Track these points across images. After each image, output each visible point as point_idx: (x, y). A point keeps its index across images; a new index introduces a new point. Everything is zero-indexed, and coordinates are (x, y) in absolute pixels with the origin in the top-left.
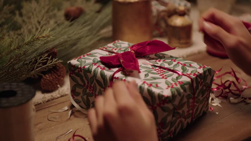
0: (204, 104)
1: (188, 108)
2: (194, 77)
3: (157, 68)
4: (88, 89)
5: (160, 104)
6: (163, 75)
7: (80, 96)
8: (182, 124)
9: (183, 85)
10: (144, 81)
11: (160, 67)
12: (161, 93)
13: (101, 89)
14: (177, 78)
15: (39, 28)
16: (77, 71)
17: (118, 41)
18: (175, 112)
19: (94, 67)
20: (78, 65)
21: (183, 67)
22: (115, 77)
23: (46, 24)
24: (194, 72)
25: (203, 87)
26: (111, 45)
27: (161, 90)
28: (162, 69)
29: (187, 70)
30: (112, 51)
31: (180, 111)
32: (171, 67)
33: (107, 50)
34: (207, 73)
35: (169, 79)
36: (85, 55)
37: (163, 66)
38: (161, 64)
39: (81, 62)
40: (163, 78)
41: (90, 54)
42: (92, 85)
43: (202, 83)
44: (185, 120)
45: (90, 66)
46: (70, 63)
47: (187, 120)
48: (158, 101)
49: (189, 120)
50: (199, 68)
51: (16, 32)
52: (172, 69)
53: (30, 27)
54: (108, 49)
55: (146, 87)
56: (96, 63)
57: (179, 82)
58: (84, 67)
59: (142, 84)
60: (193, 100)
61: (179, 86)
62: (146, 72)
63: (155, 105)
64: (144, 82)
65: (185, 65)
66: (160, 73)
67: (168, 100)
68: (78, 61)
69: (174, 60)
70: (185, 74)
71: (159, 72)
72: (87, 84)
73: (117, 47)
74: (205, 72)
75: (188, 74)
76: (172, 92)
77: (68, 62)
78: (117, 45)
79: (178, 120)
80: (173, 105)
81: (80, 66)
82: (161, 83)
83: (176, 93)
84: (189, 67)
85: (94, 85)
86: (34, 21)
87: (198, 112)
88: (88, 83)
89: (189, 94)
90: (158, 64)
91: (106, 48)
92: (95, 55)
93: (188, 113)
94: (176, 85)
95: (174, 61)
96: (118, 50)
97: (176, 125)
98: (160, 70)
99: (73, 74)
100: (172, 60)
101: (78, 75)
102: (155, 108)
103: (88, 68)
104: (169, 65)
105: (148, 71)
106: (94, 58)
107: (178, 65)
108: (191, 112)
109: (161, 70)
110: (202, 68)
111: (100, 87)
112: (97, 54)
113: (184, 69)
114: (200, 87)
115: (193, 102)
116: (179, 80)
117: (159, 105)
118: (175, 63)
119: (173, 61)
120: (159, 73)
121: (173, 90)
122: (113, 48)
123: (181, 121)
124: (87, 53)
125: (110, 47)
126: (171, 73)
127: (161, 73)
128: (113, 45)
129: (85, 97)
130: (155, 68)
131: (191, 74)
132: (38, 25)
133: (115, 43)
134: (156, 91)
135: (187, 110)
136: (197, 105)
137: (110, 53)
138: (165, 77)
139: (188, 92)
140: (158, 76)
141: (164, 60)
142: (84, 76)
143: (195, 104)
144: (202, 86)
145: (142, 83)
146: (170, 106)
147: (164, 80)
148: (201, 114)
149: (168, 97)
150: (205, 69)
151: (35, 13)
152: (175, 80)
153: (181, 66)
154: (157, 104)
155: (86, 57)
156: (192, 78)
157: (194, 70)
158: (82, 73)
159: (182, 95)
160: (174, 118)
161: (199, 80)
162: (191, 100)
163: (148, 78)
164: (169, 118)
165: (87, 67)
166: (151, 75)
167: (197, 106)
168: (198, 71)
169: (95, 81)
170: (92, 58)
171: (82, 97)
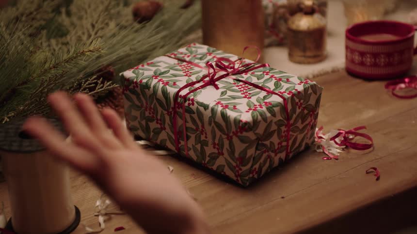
0: (307, 134)
1: (279, 139)
2: (289, 96)
3: (241, 83)
4: (147, 111)
5: (237, 132)
6: (247, 93)
7: (137, 121)
8: (270, 161)
9: (271, 107)
10: (218, 101)
11: (245, 82)
12: (238, 117)
13: (164, 111)
14: (265, 98)
15: (93, 33)
16: (131, 87)
17: (195, 44)
18: (259, 143)
19: (155, 81)
20: (133, 78)
21: (276, 83)
22: (181, 95)
23: (102, 28)
24: (290, 90)
25: (303, 110)
26: (183, 50)
27: (239, 114)
28: (247, 85)
29: (281, 87)
30: (183, 59)
31: (267, 143)
32: (260, 83)
33: (176, 57)
34: (310, 91)
35: (254, 100)
36: (145, 64)
37: (249, 81)
38: (247, 78)
39: (137, 74)
40: (245, 97)
41: (152, 63)
42: (152, 106)
43: (301, 104)
44: (276, 155)
45: (149, 80)
46: (123, 75)
47: (279, 155)
48: (234, 129)
49: (283, 155)
50: (299, 84)
51: (61, 40)
52: (260, 85)
53: (80, 33)
54: (178, 55)
55: (220, 108)
56: (158, 76)
57: (266, 103)
58: (141, 81)
59: (215, 105)
60: (287, 128)
61: (264, 109)
62: (225, 88)
63: (231, 134)
64: (218, 103)
65: (280, 80)
66: (243, 91)
67: (247, 127)
68: (133, 72)
69: (267, 72)
70: (277, 92)
71: (242, 89)
72: (145, 104)
73: (191, 52)
74: (306, 90)
75: (280, 92)
76: (253, 117)
77: (120, 74)
78: (191, 49)
79: (265, 155)
80: (255, 134)
81: (135, 80)
82: (240, 104)
83: (259, 117)
84: (285, 82)
85: (154, 106)
86: (87, 23)
87: (297, 144)
88: (147, 104)
89: (280, 120)
90: (243, 77)
91: (175, 55)
92: (159, 64)
93: (280, 146)
94: (261, 107)
95: (267, 74)
96: (193, 57)
97: (262, 160)
98: (243, 86)
99: (126, 91)
100: (264, 72)
101: (134, 92)
102: (231, 138)
103: (147, 83)
104: (258, 79)
105: (227, 87)
106: (156, 68)
107: (271, 79)
108: (284, 144)
109: (245, 87)
110: (303, 84)
111: (161, 109)
112: (162, 63)
113: (277, 85)
114: (298, 111)
115: (288, 131)
116: (266, 101)
117: (235, 134)
118: (267, 77)
119: (265, 74)
120: (241, 91)
121: (256, 113)
122: (186, 55)
123: (269, 157)
124: (149, 62)
125: (182, 53)
126: (258, 90)
127: (245, 91)
128: (187, 50)
129: (144, 122)
130: (238, 84)
131: (285, 92)
132: (91, 30)
133: (190, 47)
134: (232, 114)
135: (279, 141)
136: (293, 135)
137: (180, 62)
138: (248, 97)
139: (279, 117)
140: (239, 94)
141: (252, 73)
142: (140, 93)
143: (291, 133)
144: (301, 108)
145: (215, 103)
146: (251, 135)
147: (246, 100)
148: (303, 148)
149: (246, 123)
150: (307, 86)
151: (89, 11)
152: (261, 101)
153: (274, 81)
154: (233, 132)
155: (146, 67)
156: (286, 97)
157: (291, 87)
158: (138, 90)
159: (269, 121)
160: (258, 152)
161: (297, 100)
162: (283, 128)
163: (226, 97)
164: (251, 152)
165: (144, 81)
166: (229, 93)
167: (294, 137)
168: (296, 88)
169: (155, 101)
170: (154, 69)
171: (139, 123)
